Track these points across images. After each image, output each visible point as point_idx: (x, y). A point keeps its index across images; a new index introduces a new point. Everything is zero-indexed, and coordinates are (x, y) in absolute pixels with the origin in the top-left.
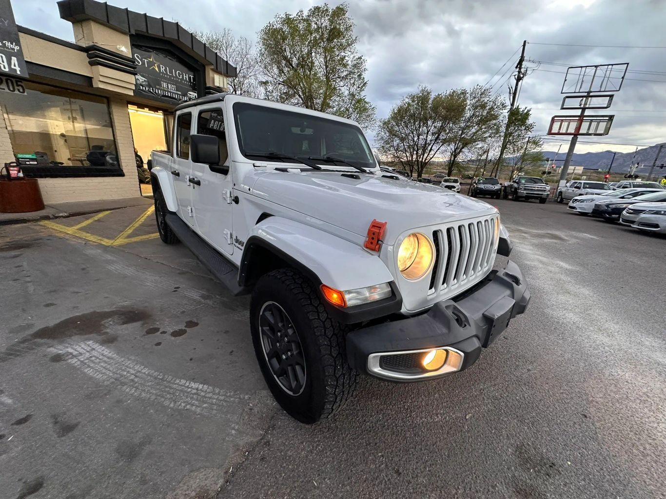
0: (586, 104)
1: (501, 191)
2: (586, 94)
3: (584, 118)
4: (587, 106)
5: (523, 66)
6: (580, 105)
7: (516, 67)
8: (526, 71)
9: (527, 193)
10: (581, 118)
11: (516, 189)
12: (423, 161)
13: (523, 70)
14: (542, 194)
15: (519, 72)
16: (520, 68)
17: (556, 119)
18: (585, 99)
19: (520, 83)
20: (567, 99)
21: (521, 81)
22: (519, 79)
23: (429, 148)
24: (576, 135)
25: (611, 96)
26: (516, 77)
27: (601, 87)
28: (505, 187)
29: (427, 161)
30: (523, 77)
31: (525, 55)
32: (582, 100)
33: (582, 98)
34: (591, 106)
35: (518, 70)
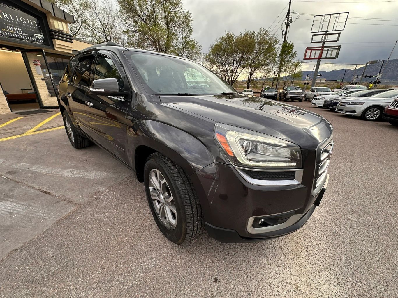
0: (325, 39)
1: (277, 96)
2: (325, 33)
3: (324, 48)
4: (326, 40)
5: (290, 16)
6: (322, 40)
7: (286, 17)
8: (292, 19)
9: (291, 96)
10: (322, 48)
11: (285, 94)
12: (232, 79)
13: (290, 19)
14: (300, 97)
15: (288, 20)
16: (288, 18)
17: (308, 49)
18: (324, 36)
19: (288, 28)
20: (314, 36)
21: (289, 26)
22: (288, 25)
23: (235, 71)
24: (320, 59)
25: (339, 34)
26: (286, 23)
27: (333, 28)
28: (280, 93)
29: (234, 79)
30: (290, 24)
31: (291, 9)
32: (323, 37)
33: (322, 36)
34: (328, 40)
35: (287, 19)
